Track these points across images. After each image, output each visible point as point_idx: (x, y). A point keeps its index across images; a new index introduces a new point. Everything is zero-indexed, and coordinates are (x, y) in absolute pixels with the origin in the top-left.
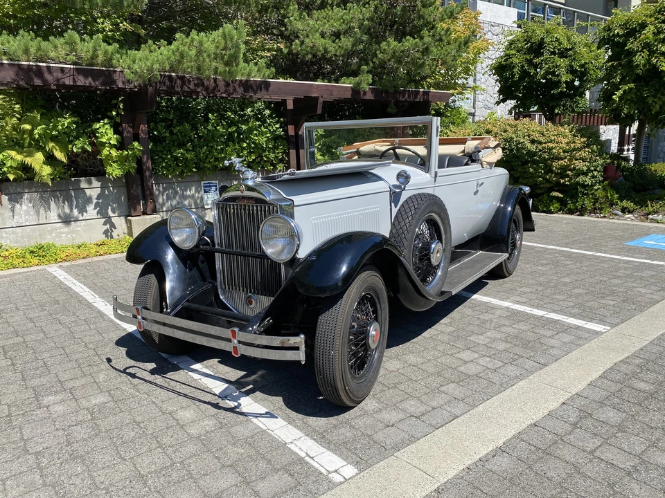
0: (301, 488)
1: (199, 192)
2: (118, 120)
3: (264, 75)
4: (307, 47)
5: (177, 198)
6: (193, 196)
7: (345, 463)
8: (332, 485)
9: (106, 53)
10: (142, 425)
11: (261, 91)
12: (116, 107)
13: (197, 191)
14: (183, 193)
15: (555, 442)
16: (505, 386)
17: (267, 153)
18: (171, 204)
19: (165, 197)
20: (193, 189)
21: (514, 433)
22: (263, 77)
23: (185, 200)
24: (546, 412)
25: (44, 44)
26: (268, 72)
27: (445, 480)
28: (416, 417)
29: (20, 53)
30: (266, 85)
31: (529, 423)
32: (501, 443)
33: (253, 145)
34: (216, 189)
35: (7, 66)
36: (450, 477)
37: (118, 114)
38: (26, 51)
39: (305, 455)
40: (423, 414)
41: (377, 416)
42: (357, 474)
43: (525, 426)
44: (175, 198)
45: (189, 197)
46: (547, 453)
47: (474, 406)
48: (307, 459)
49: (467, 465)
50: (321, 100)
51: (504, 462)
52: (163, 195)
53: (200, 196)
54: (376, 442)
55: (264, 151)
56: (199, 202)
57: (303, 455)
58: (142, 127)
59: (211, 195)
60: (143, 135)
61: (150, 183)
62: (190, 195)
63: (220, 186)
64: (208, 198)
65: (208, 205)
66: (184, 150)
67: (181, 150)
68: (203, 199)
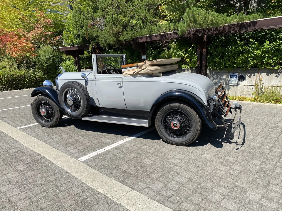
1: (228, 78)
5: (218, 79)
6: (225, 79)
13: (228, 77)
14: (221, 77)
18: (215, 81)
19: (213, 78)
20: (226, 76)
34: (237, 77)
44: (217, 79)
52: (212, 77)
53: (228, 79)
56: (227, 82)
58: (204, 50)
59: (234, 79)
60: (204, 53)
61: (204, 72)
62: (224, 78)
63: (239, 75)
64: (232, 81)
65: (231, 84)
66: (218, 59)
67: (217, 59)
68: (229, 81)
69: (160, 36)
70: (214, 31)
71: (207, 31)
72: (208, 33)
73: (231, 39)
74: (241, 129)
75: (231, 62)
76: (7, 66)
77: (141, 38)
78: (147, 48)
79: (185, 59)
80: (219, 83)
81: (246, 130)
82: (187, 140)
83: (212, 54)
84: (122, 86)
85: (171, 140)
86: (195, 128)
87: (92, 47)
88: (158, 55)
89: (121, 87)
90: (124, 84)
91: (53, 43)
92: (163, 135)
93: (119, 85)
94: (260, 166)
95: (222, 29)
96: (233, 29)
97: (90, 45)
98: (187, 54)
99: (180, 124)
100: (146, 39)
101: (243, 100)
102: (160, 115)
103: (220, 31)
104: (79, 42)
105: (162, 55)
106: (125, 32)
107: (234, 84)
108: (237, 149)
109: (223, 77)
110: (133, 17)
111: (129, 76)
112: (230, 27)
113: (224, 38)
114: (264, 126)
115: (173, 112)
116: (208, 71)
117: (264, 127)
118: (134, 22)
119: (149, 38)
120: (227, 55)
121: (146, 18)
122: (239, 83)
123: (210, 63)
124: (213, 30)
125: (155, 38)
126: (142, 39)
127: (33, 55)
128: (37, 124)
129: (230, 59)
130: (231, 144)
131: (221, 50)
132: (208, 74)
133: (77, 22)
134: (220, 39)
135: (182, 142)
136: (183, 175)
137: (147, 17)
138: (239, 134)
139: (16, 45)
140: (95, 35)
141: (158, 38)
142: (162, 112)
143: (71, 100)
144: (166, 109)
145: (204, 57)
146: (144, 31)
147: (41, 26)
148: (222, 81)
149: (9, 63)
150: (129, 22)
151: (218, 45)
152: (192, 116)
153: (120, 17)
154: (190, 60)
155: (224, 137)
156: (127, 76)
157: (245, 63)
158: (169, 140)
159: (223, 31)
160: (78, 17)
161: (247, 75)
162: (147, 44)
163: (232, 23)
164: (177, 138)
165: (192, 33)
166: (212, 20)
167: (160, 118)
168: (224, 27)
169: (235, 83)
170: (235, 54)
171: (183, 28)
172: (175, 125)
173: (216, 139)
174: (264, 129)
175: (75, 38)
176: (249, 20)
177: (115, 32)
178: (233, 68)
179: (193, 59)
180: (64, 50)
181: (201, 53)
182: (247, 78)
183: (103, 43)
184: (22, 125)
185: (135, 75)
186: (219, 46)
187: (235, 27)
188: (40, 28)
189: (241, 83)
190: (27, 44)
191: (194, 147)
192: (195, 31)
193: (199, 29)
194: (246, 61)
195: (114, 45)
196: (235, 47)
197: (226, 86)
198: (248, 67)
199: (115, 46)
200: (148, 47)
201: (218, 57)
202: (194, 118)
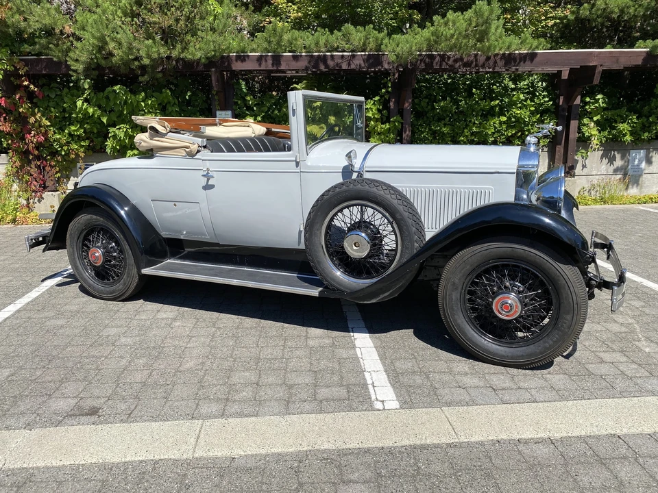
0: (347, 402)
2: (387, 97)
3: (531, 47)
4: (598, 10)
7: (395, 398)
8: (371, 408)
9: (377, 39)
10: (284, 330)
11: (524, 62)
12: (385, 86)
15: (625, 458)
16: (625, 394)
17: (530, 128)
21: (583, 433)
22: (529, 49)
24: (650, 431)
25: (332, 38)
26: (535, 43)
27: (466, 440)
28: (494, 389)
29: (313, 46)
30: (532, 56)
31: (613, 432)
32: (558, 436)
33: (513, 120)
35: (305, 58)
36: (472, 440)
37: (387, 92)
38: (317, 44)
39: (371, 382)
40: (504, 389)
41: (458, 377)
42: (397, 409)
43: (604, 433)
46: (602, 462)
47: (567, 399)
48: (370, 387)
49: (499, 438)
50: (599, 69)
51: (543, 451)
54: (435, 394)
55: (528, 126)
57: (369, 382)
71: (438, 59)
72: (440, 65)
95: (473, 59)
96: (494, 63)
100: (260, 62)
103: (467, 63)
112: (488, 57)
119: (269, 62)
124: (452, 59)
125: (294, 62)
126: (244, 62)
141: (303, 64)
168: (476, 55)
187: (498, 59)
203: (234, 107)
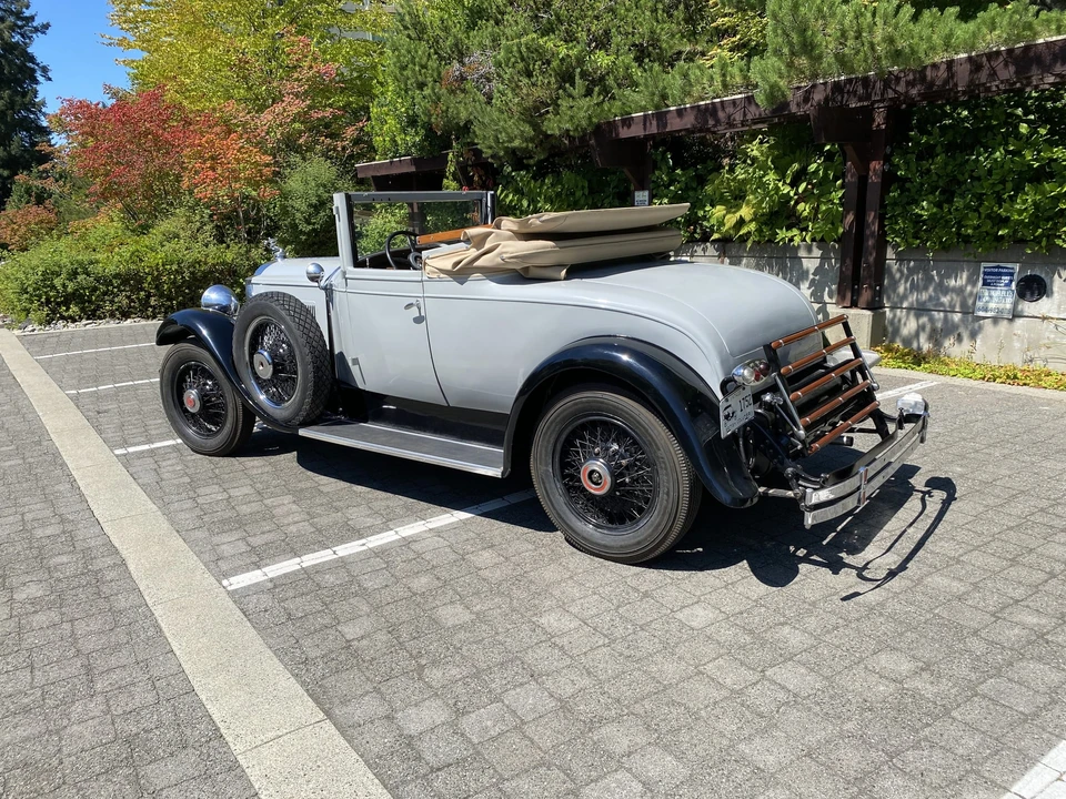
1: (974, 284)
5: (931, 289)
6: (960, 291)
13: (972, 281)
14: (941, 281)
18: (917, 300)
19: (909, 285)
20: (965, 275)
23: (945, 294)
34: (1011, 281)
44: (926, 288)
45: (954, 290)
52: (906, 282)
53: (975, 291)
56: (970, 302)
58: (876, 165)
59: (998, 293)
60: (874, 179)
61: (871, 259)
62: (954, 287)
63: (1023, 275)
64: (991, 297)
65: (986, 310)
66: (929, 203)
67: (925, 203)
68: (978, 297)
69: (695, 113)
70: (908, 83)
71: (878, 85)
72: (882, 95)
73: (990, 118)
74: (926, 512)
75: (983, 216)
76: (182, 234)
77: (627, 122)
78: (655, 163)
79: (792, 203)
80: (936, 305)
81: (947, 517)
82: (639, 543)
83: (908, 185)
84: (423, 314)
85: (585, 535)
86: (668, 494)
87: (458, 163)
88: (695, 190)
89: (419, 320)
90: (431, 309)
91: (339, 149)
92: (558, 514)
93: (414, 312)
94: (901, 683)
95: (942, 73)
96: (990, 75)
97: (451, 154)
98: (803, 186)
99: (612, 474)
100: (645, 125)
101: (1025, 384)
102: (546, 432)
103: (932, 83)
104: (414, 145)
105: (709, 189)
106: (564, 103)
107: (1000, 311)
108: (844, 599)
109: (952, 283)
110: (602, 42)
111: (442, 275)
112: (975, 64)
113: (966, 113)
114: (1045, 503)
115: (594, 424)
116: (890, 254)
117: (1042, 510)
118: (602, 60)
119: (654, 123)
120: (969, 186)
121: (655, 41)
122: (1020, 307)
123: (897, 223)
124: (903, 83)
125: (678, 120)
126: (629, 126)
127: (268, 192)
128: (180, 441)
129: (981, 205)
130: (836, 572)
131: (946, 164)
132: (890, 267)
133: (404, 68)
134: (950, 116)
135: (622, 547)
136: (549, 684)
137: (658, 40)
138: (905, 531)
139: (212, 158)
140: (463, 115)
141: (689, 121)
142: (551, 423)
143: (265, 363)
144: (565, 413)
145: (873, 197)
146: (636, 97)
147: (301, 90)
148: (948, 298)
149: (189, 221)
150: (580, 61)
151: (935, 146)
152: (656, 445)
153: (549, 43)
154: (816, 210)
155: (824, 543)
156: (435, 276)
157: (1048, 220)
158: (578, 535)
159: (946, 82)
160: (409, 52)
161: (1056, 276)
162: (655, 147)
163: (982, 47)
164: (609, 529)
165: (818, 96)
166: (891, 40)
167: (547, 447)
168: (950, 64)
169: (1001, 306)
170: (1003, 182)
171: (774, 78)
172: (595, 480)
173: (785, 547)
174: (1038, 518)
175: (404, 130)
176: (1059, 33)
177: (529, 103)
178: (995, 244)
179: (825, 204)
180: (370, 174)
181: (863, 180)
182: (1055, 289)
183: (491, 148)
184: (136, 440)
185: (461, 273)
186: (939, 149)
187: (998, 64)
188: (297, 95)
189: (1028, 307)
190: (250, 156)
191: (668, 572)
192: (829, 87)
193: (849, 81)
194: (1050, 213)
195: (529, 154)
196: (1008, 152)
197: (962, 320)
198: (1060, 237)
199: (531, 157)
200: (659, 158)
201: (931, 197)
202: (661, 453)
203: (651, 186)
